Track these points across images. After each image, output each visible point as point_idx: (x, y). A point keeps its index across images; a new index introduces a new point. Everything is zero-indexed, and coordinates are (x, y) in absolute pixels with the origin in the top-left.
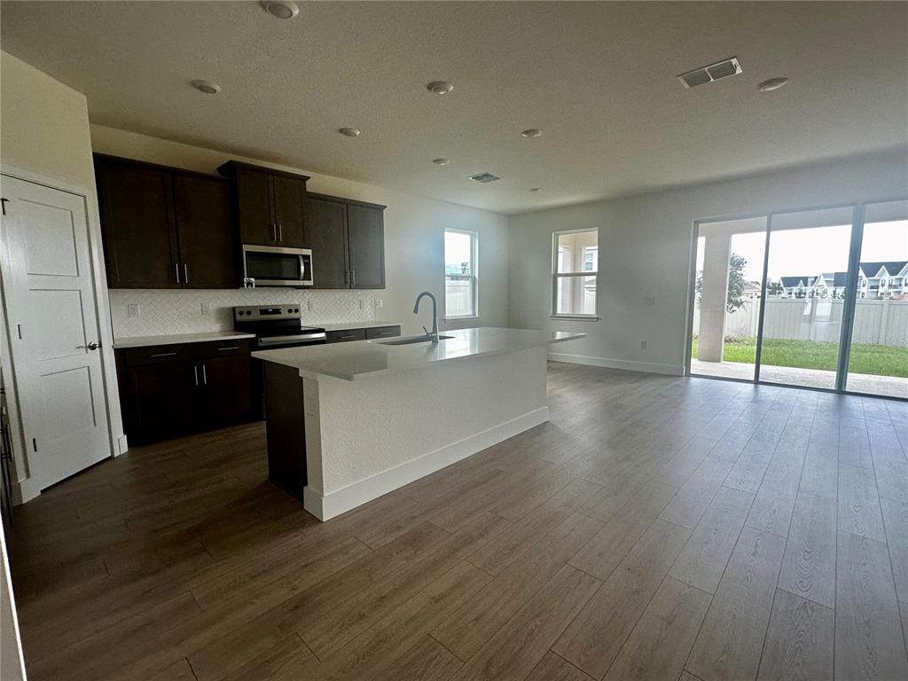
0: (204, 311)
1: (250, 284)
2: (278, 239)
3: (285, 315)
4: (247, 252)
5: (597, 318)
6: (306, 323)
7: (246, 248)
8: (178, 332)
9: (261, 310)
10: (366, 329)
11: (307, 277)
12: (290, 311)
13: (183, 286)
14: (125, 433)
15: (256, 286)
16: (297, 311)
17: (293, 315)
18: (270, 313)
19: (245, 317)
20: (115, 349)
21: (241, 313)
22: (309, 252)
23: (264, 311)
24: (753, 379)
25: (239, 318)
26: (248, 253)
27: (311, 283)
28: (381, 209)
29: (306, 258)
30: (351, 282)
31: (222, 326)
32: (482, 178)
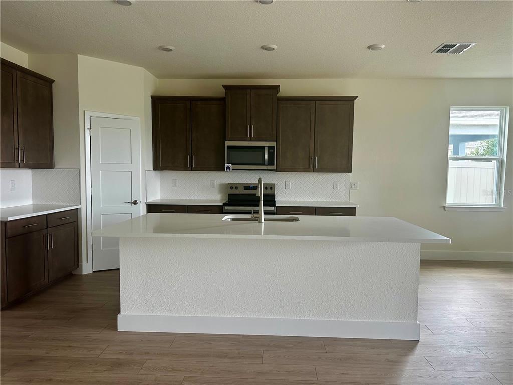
0: (212, 186)
2: (251, 136)
4: (228, 146)
6: (282, 198)
7: (228, 144)
8: (196, 198)
9: (244, 187)
10: (315, 207)
11: (271, 162)
12: (267, 189)
13: (191, 169)
15: (232, 170)
16: (271, 188)
17: (269, 191)
18: (252, 189)
19: (234, 191)
20: (147, 204)
21: (232, 188)
22: (274, 144)
23: (247, 187)
25: (229, 191)
27: (274, 167)
28: (351, 100)
29: (271, 148)
30: (314, 167)
31: (222, 196)
32: (445, 49)
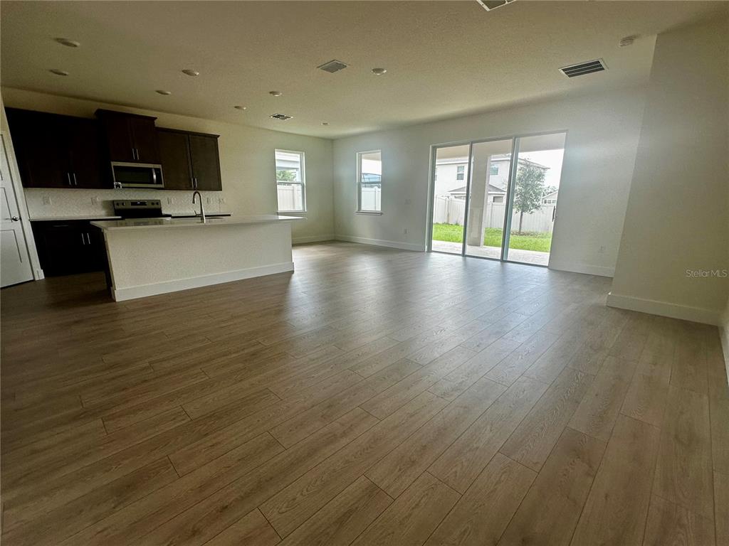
0: (94, 202)
1: (118, 186)
2: (136, 158)
3: (149, 206)
5: (381, 214)
6: (164, 212)
7: (114, 164)
9: (132, 203)
11: (159, 181)
12: (153, 204)
13: (73, 186)
14: (42, 268)
15: (124, 187)
16: (157, 204)
17: (156, 206)
18: (139, 205)
19: (121, 207)
20: (32, 222)
21: (118, 204)
22: (159, 166)
23: (134, 203)
24: (461, 253)
25: (116, 207)
26: (114, 166)
27: (162, 186)
28: (216, 137)
29: (157, 170)
30: (195, 186)
31: (107, 212)
32: (278, 116)
